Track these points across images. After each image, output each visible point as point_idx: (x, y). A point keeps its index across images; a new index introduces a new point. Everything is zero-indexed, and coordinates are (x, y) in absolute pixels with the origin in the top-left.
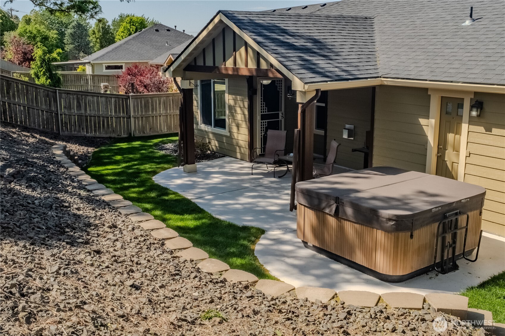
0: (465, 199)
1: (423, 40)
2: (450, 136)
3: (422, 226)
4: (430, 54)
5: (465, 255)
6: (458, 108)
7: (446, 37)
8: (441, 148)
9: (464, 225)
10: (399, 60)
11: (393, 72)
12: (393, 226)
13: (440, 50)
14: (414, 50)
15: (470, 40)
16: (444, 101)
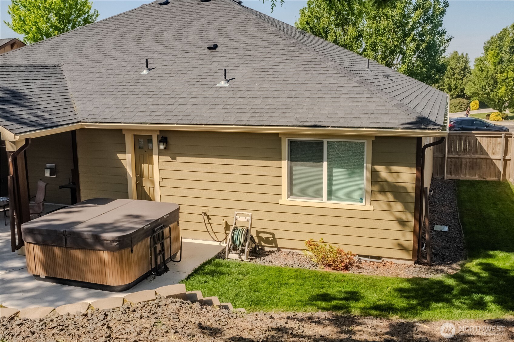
0: (166, 215)
1: (111, 87)
2: (145, 166)
3: (138, 242)
4: (120, 100)
5: (172, 258)
6: (148, 143)
7: (130, 84)
8: (138, 177)
9: (168, 235)
10: (94, 106)
11: (90, 117)
12: (117, 246)
13: (127, 96)
14: (105, 96)
15: (149, 87)
16: (137, 138)
